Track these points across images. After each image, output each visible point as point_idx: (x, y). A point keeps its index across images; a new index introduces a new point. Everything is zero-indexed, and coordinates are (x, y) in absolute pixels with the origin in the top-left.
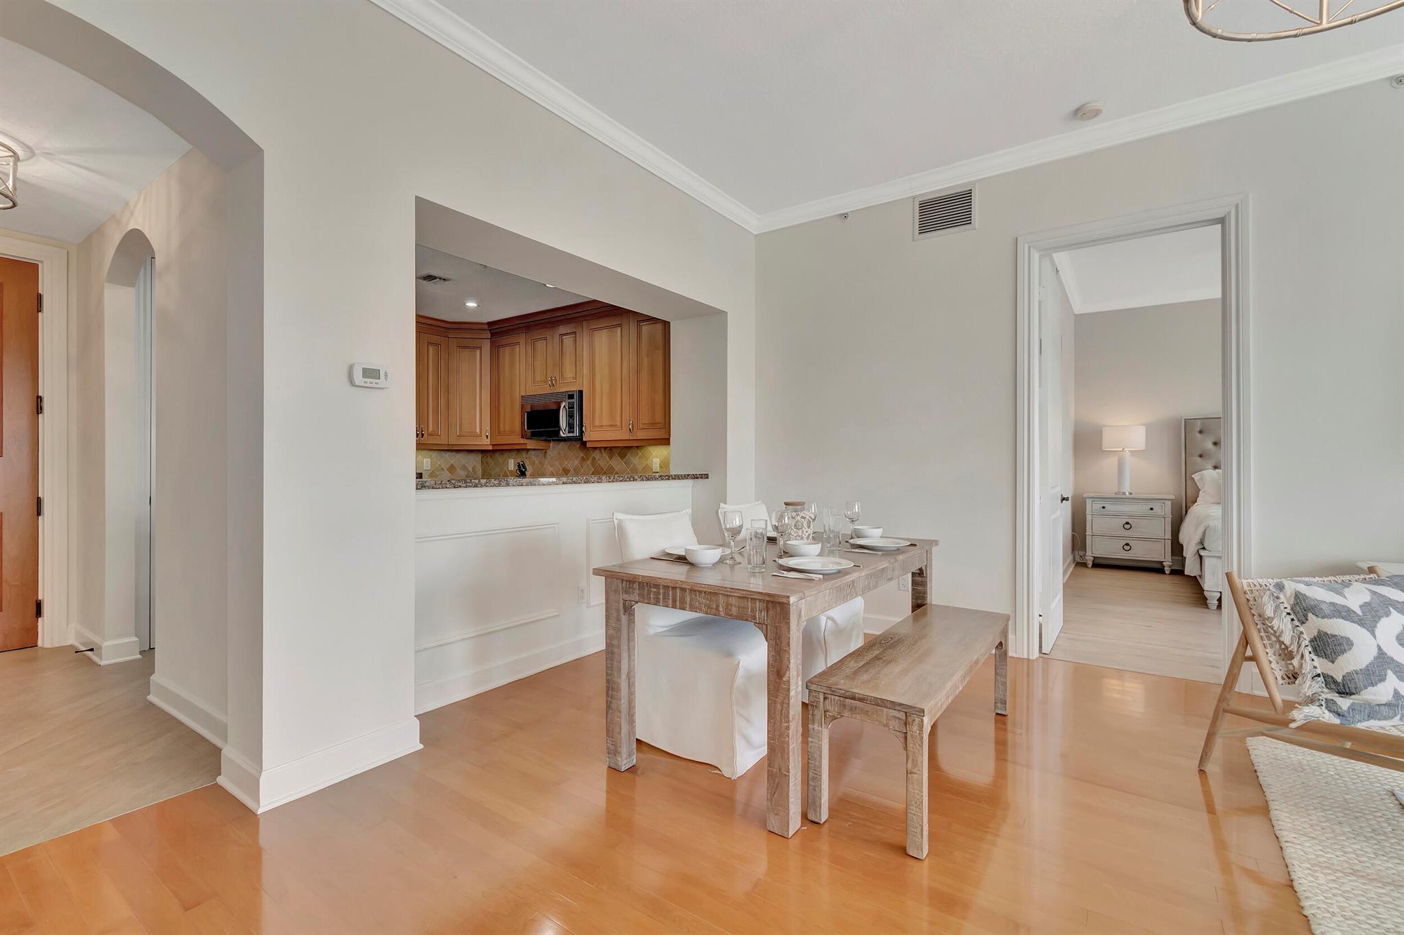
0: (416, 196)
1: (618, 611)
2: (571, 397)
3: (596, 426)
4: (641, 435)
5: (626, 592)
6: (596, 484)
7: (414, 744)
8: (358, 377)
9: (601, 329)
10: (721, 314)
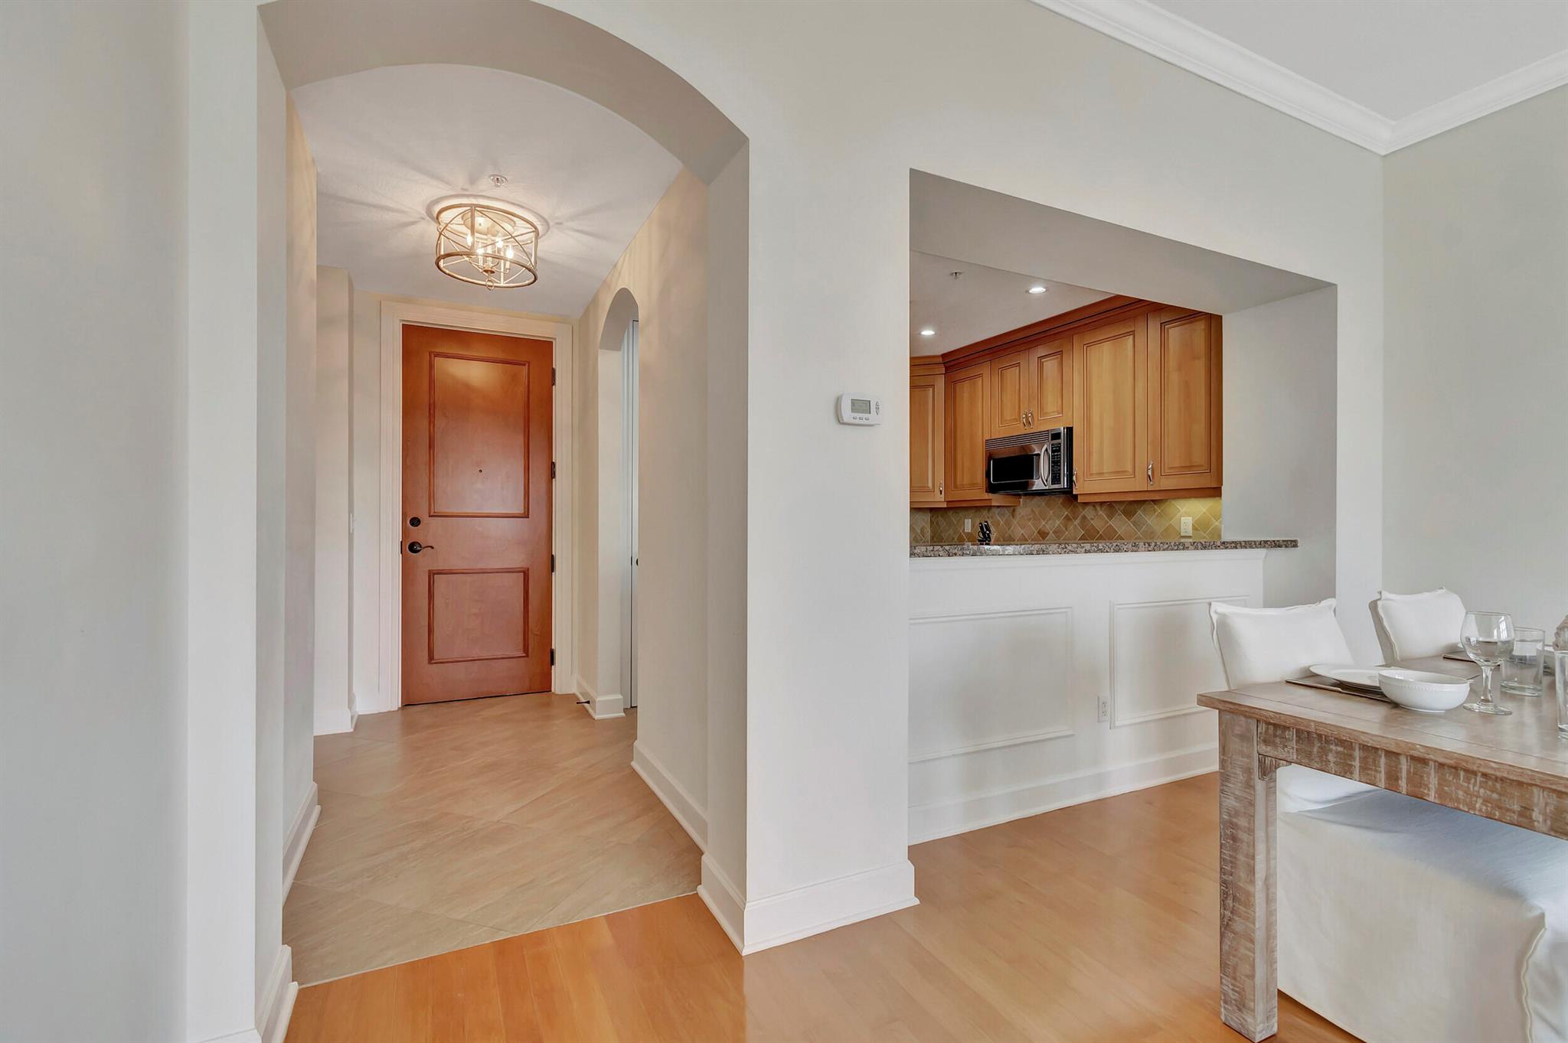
0: (911, 169)
1: (1248, 771)
2: (1056, 436)
3: (1092, 474)
4: (1167, 483)
5: (1266, 742)
6: (1129, 553)
7: (904, 896)
8: (847, 414)
9: (1100, 342)
10: (1330, 287)
